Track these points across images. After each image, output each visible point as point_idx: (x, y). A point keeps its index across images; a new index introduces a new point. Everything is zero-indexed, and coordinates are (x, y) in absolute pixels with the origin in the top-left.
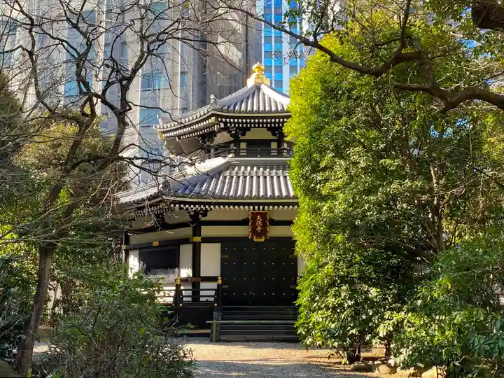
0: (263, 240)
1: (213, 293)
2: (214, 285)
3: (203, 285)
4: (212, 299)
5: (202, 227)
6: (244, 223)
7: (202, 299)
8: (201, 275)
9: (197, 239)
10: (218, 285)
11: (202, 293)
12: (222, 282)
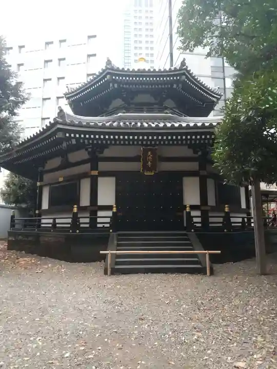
0: (153, 174)
1: (108, 220)
2: (110, 214)
3: (100, 214)
4: (108, 225)
5: (100, 163)
6: (136, 159)
7: (99, 225)
8: (99, 204)
9: (95, 173)
10: (113, 212)
11: (99, 220)
12: (117, 210)
